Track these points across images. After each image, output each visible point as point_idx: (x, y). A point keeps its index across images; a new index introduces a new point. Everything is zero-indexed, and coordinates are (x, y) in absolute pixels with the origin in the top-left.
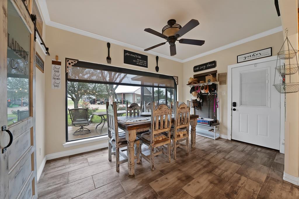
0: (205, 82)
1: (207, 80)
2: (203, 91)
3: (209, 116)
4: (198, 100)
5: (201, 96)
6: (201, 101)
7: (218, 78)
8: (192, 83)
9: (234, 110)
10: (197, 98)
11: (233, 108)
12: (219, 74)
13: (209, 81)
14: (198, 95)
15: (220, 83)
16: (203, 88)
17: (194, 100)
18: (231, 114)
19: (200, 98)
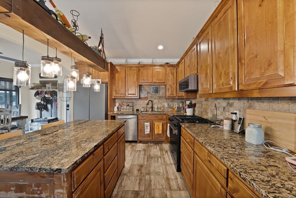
0: (46, 89)
1: (47, 87)
2: (46, 96)
3: (51, 116)
4: (42, 102)
5: (44, 99)
6: (45, 104)
7: (58, 86)
8: (35, 88)
9: (68, 109)
10: (41, 101)
11: (68, 108)
12: (59, 84)
13: (49, 88)
14: (42, 99)
15: (59, 91)
16: (46, 93)
17: (39, 103)
18: (66, 113)
19: (44, 101)
